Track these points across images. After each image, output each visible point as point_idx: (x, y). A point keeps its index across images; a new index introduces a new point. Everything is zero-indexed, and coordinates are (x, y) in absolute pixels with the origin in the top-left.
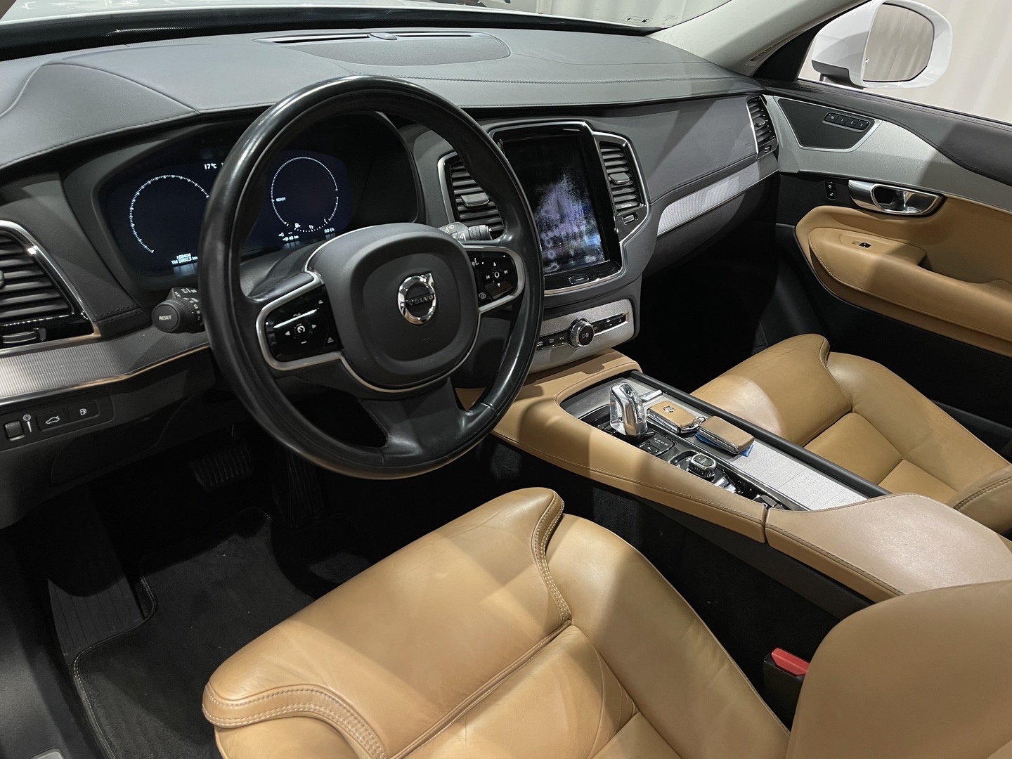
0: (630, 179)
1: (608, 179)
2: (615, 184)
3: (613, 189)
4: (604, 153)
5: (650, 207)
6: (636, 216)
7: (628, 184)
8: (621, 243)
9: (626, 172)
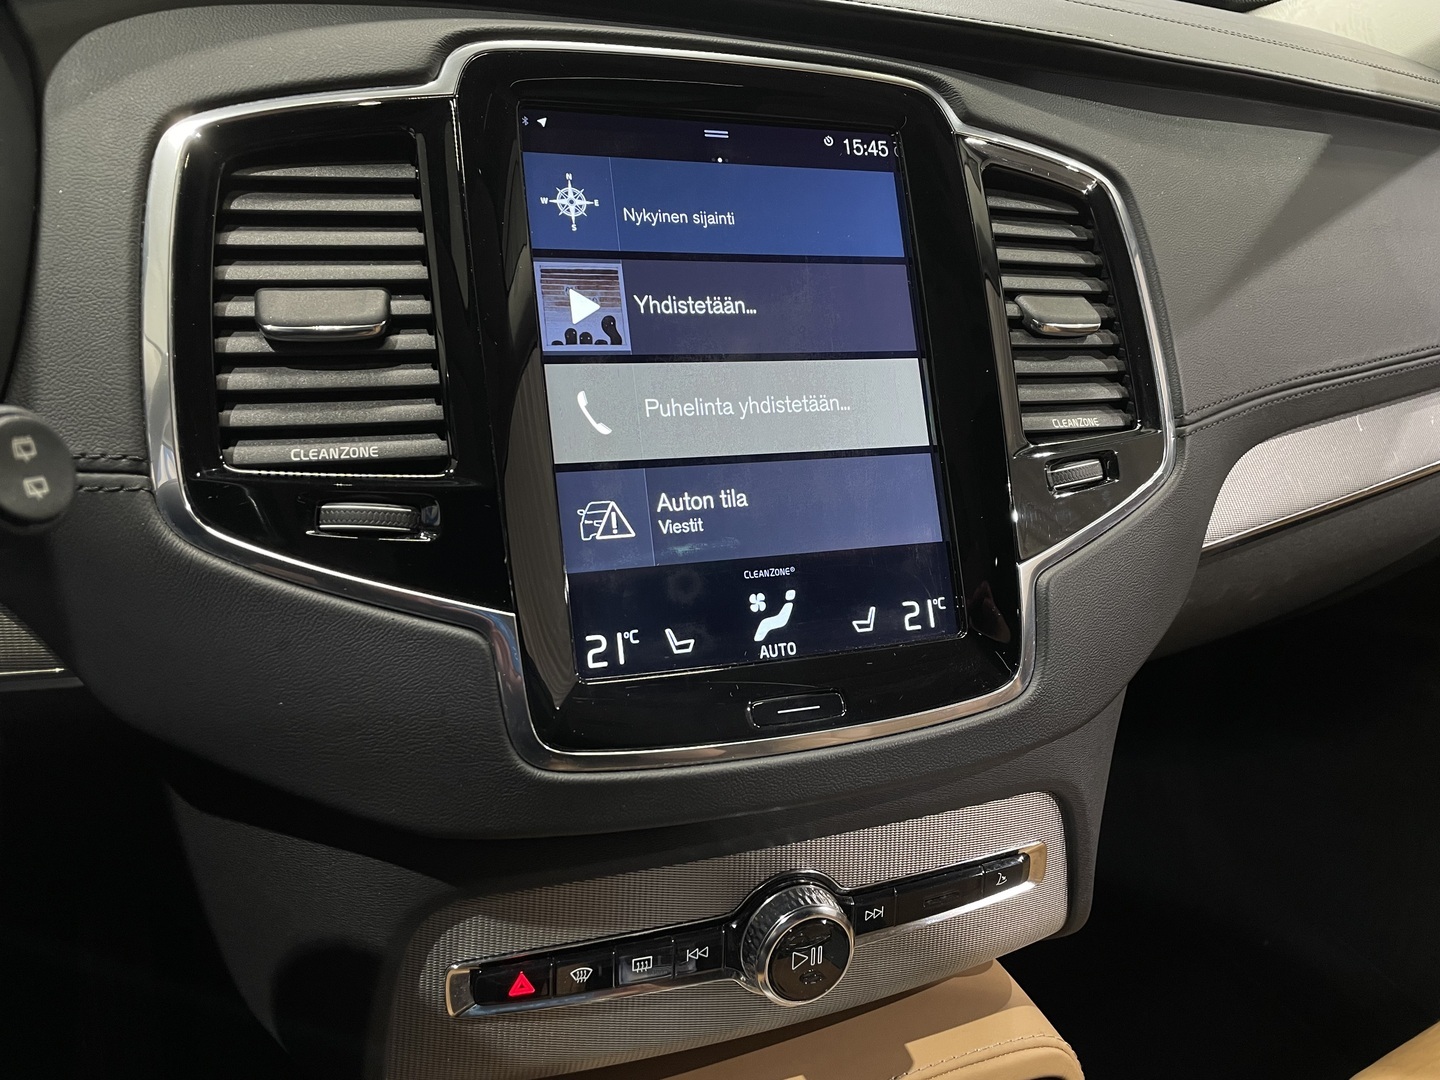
0: (1106, 324)
1: (1001, 311)
2: (1036, 334)
3: (1019, 352)
4: (996, 214)
5: (1180, 437)
6: (1111, 467)
7: (1095, 340)
8: (1025, 569)
9: (1091, 297)
